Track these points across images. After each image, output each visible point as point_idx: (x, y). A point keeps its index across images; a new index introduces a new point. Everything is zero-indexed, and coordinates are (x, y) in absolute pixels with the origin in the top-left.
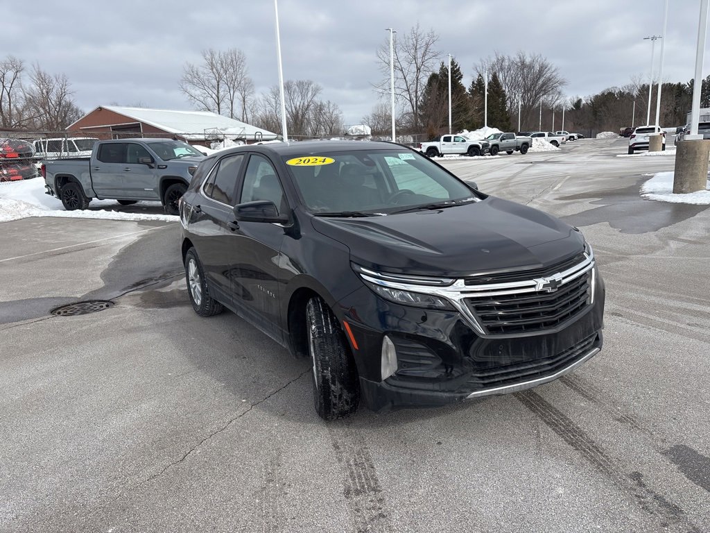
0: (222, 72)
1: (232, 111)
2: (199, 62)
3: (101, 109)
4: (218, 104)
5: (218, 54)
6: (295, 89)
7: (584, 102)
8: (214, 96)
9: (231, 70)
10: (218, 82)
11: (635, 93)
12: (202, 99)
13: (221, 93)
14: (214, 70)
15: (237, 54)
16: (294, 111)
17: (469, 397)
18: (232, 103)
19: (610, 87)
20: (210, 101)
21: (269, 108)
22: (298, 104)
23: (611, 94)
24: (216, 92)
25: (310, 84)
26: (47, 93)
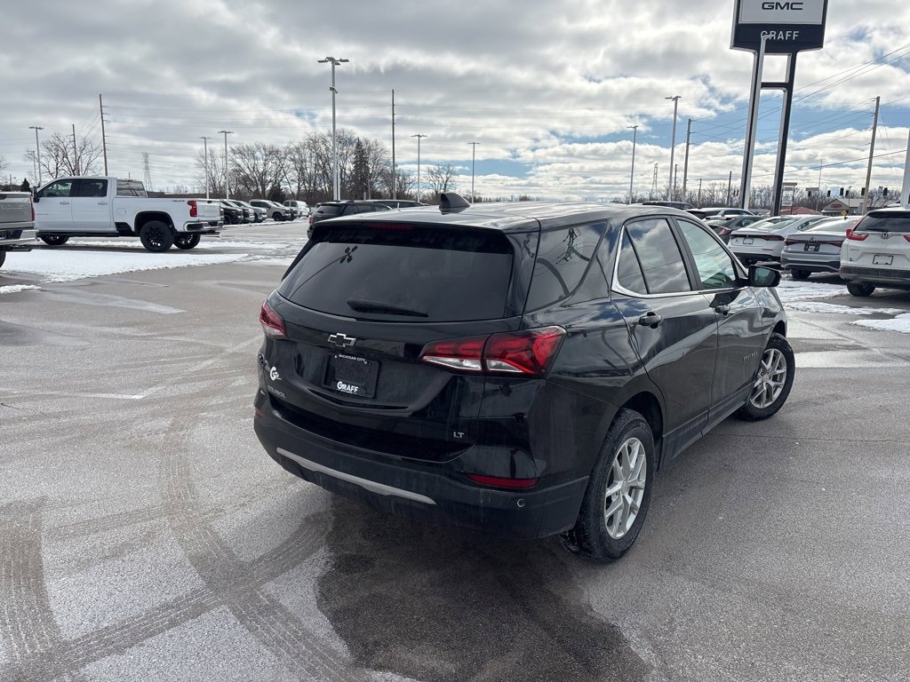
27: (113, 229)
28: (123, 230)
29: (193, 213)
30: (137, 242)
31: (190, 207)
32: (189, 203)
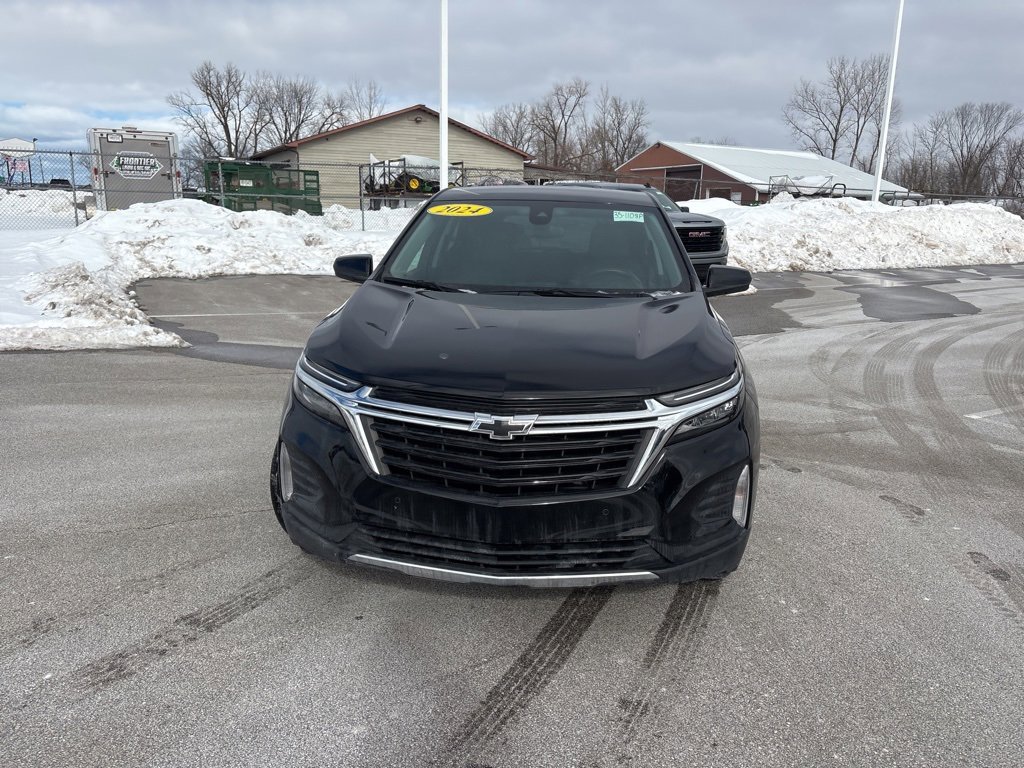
0: (853, 90)
1: (855, 151)
2: (820, 77)
3: (659, 144)
4: (835, 141)
5: (850, 65)
6: (976, 119)
8: (831, 128)
9: (868, 88)
10: (842, 108)
12: (811, 132)
13: (843, 123)
14: (841, 89)
15: (884, 61)
16: (965, 152)
17: (351, 558)
18: (857, 139)
20: (824, 137)
21: (921, 147)
22: (976, 141)
24: (836, 122)
25: (1004, 109)
26: (619, 124)
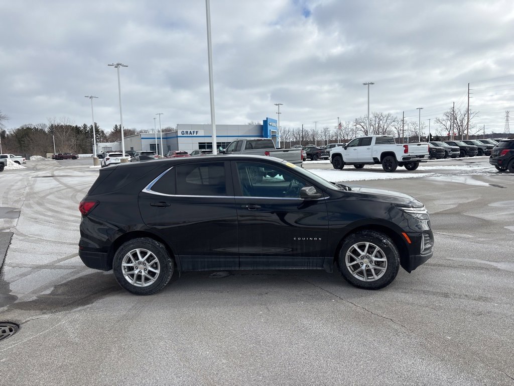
7: (7, 133)
11: (46, 130)
19: (27, 124)
23: (29, 129)
27: (372, 161)
28: (376, 161)
29: (406, 151)
30: (380, 167)
31: (405, 148)
32: (404, 146)
